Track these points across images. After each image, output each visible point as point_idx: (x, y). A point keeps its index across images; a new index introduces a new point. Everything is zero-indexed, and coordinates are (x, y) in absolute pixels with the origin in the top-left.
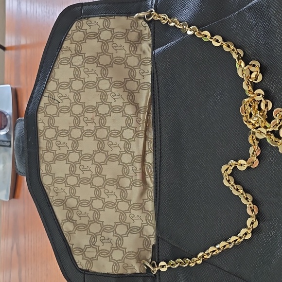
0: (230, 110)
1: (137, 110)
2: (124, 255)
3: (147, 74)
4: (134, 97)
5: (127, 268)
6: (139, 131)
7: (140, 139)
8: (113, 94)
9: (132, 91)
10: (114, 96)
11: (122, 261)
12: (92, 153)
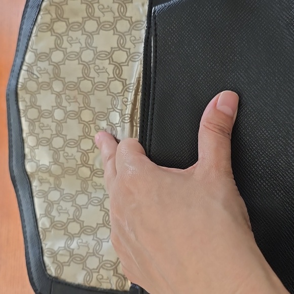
0: (258, 89)
1: (124, 87)
2: (100, 263)
3: (139, 41)
4: (122, 71)
5: (102, 281)
6: (125, 115)
7: (126, 124)
8: (97, 68)
9: (119, 64)
10: (98, 70)
11: (97, 270)
12: (77, 139)
